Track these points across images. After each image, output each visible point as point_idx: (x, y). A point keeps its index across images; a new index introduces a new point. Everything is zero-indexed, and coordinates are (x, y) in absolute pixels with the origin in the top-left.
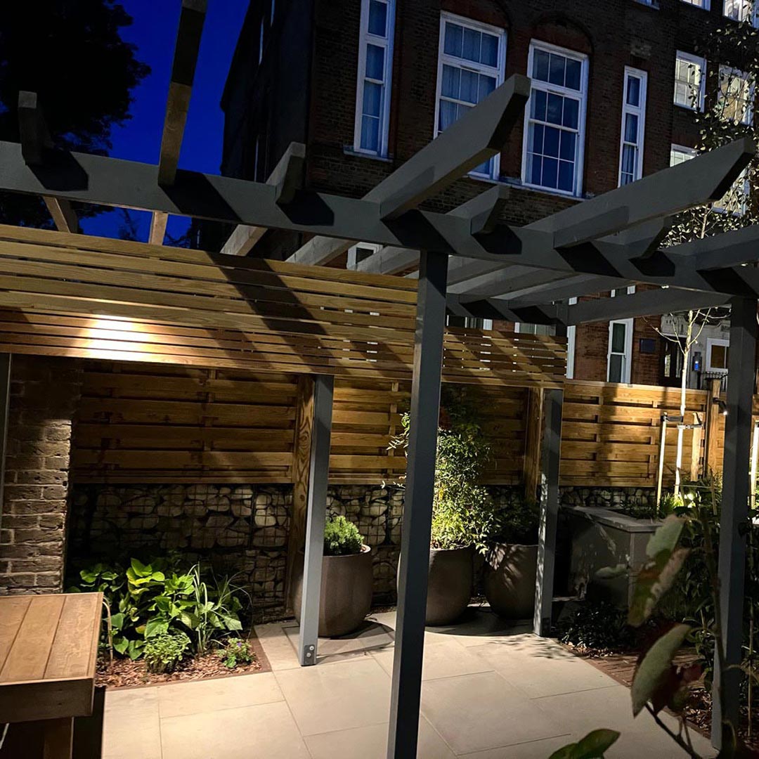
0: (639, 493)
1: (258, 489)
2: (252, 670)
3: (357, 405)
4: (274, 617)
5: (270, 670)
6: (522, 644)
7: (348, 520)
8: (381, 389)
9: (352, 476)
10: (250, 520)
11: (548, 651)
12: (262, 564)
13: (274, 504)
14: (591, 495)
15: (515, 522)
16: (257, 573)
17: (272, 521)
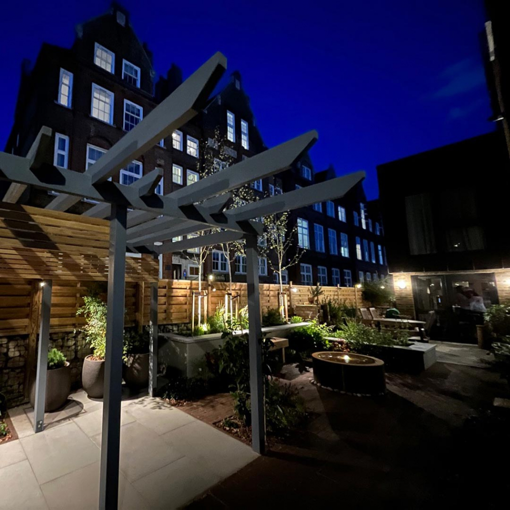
0: (183, 325)
1: (10, 338)
2: (7, 439)
3: (61, 294)
4: (18, 403)
5: (17, 438)
6: (145, 403)
7: (58, 350)
8: (72, 286)
9: (58, 328)
10: (6, 354)
11: (158, 405)
12: (12, 376)
13: (19, 345)
14: (164, 327)
15: (137, 344)
16: (9, 381)
17: (17, 354)
